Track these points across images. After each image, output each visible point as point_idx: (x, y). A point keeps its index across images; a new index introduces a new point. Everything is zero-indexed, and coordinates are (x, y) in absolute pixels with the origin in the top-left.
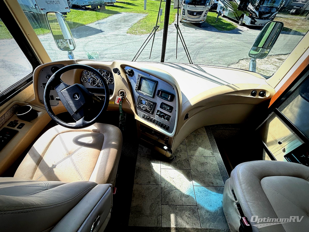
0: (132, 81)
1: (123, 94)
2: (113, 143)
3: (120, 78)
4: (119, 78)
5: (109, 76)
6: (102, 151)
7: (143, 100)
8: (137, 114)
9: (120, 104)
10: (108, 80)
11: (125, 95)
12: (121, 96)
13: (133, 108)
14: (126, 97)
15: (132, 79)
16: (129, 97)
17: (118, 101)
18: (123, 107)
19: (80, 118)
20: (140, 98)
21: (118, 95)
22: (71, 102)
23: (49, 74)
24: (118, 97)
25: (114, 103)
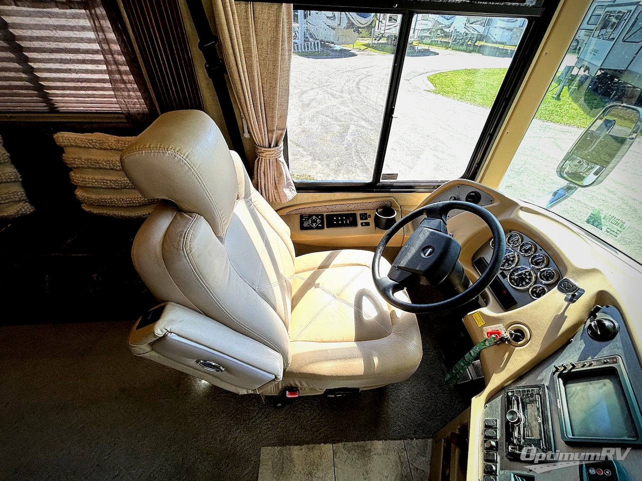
0: (578, 345)
1: (519, 336)
2: (376, 360)
3: (560, 308)
4: (558, 305)
5: (546, 282)
6: (354, 344)
7: (538, 404)
8: (488, 401)
9: (486, 340)
10: (535, 283)
11: (519, 343)
12: (511, 334)
13: (495, 381)
14: (517, 348)
15: (585, 343)
16: (521, 357)
17: (491, 333)
18: (484, 351)
19: (395, 279)
20: (538, 394)
21: (507, 327)
22: (413, 251)
23: (460, 196)
24: (500, 327)
25: (483, 326)
